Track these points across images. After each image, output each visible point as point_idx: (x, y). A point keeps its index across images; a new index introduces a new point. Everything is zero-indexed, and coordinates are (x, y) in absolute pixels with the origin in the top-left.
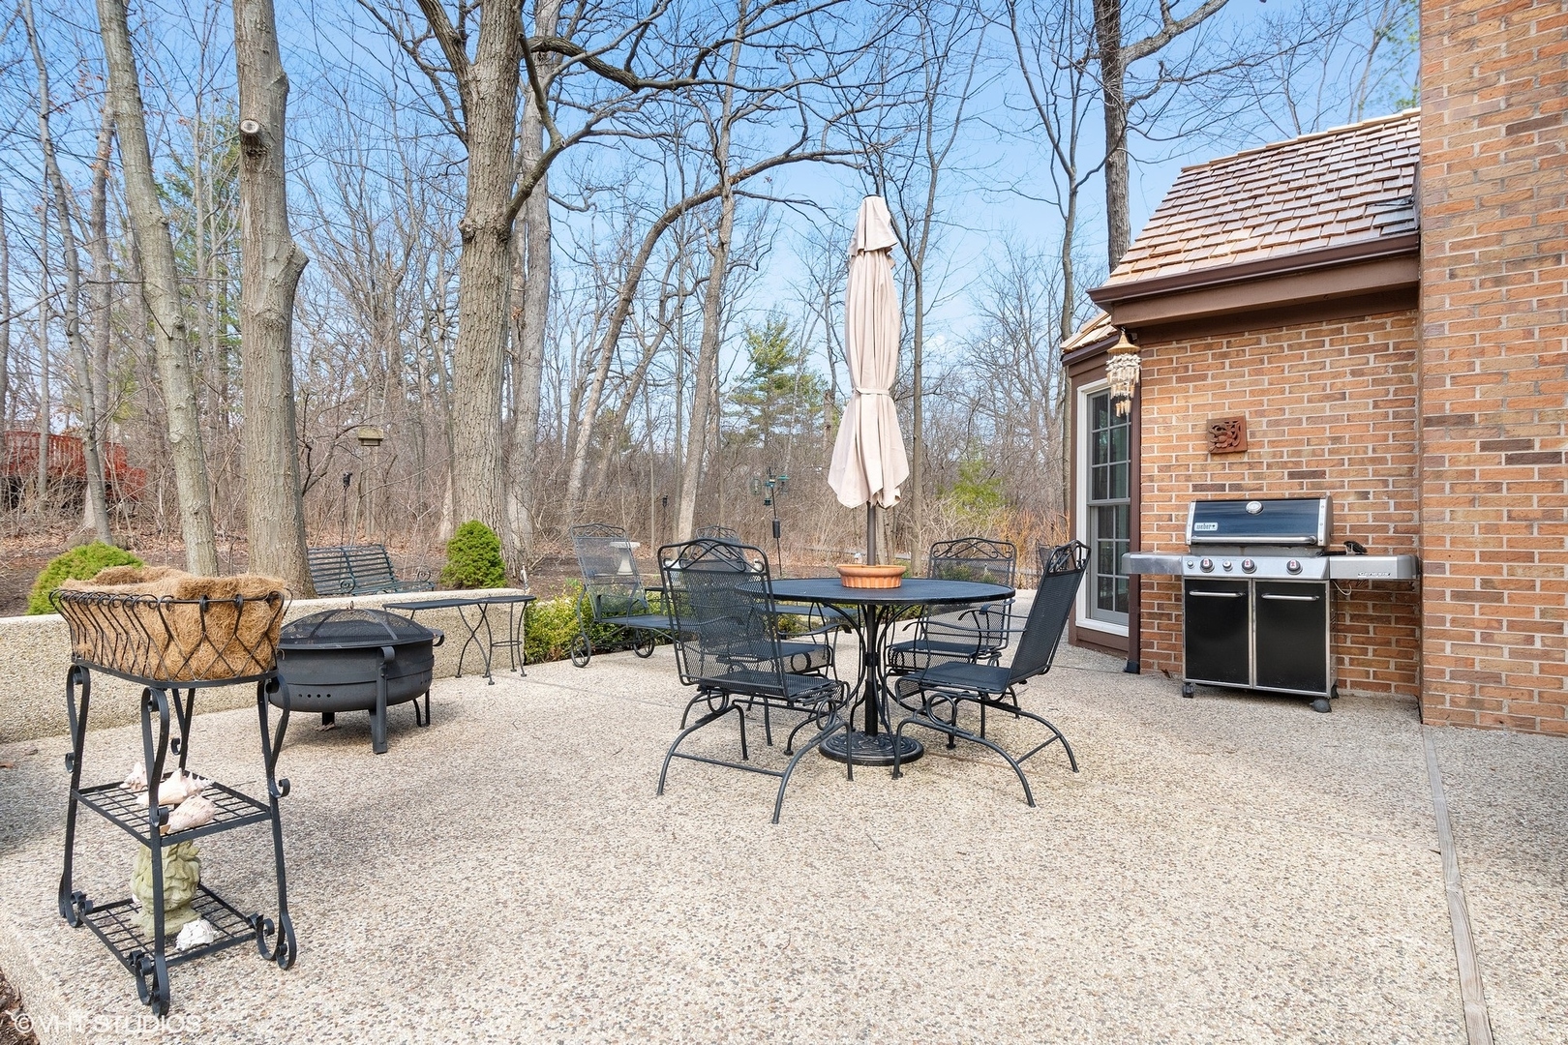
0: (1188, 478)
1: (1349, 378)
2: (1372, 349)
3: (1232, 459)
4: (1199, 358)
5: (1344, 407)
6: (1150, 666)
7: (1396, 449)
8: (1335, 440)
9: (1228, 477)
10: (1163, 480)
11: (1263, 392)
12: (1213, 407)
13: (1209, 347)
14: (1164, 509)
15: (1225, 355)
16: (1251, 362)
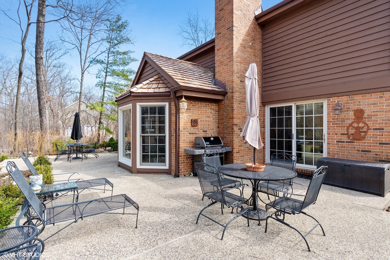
0: (188, 131)
1: (210, 114)
2: (212, 109)
3: (195, 128)
4: (190, 105)
5: (209, 119)
6: (181, 175)
7: (215, 127)
8: (209, 125)
9: (194, 131)
10: (184, 132)
11: (199, 114)
12: (192, 116)
13: (191, 103)
14: (184, 138)
15: (194, 105)
16: (197, 108)
